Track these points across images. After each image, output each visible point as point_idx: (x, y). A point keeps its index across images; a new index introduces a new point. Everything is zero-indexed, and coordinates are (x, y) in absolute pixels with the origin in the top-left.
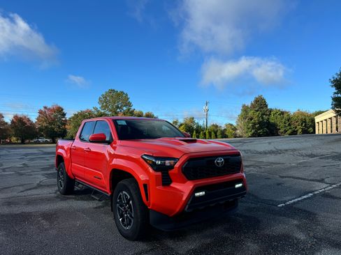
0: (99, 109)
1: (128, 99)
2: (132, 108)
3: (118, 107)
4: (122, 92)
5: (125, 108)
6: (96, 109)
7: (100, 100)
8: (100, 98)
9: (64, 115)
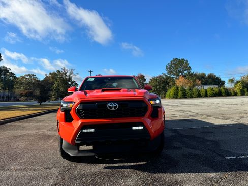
0: (166, 74)
1: (188, 64)
2: (192, 71)
3: (180, 72)
4: (183, 60)
5: (185, 72)
6: (164, 74)
7: (167, 68)
8: (167, 66)
9: (145, 80)
